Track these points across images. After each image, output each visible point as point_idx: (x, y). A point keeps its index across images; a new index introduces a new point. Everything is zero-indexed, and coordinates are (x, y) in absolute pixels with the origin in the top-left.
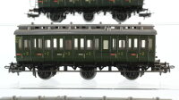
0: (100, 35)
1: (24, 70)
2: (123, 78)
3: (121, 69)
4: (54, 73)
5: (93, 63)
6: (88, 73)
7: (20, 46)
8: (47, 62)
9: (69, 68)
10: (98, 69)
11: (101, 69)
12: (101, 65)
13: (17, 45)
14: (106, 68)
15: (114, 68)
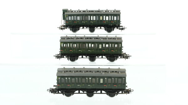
0: (98, 41)
1: (63, 57)
2: (108, 61)
3: (107, 57)
4: (77, 59)
5: (95, 54)
6: (92, 59)
7: (62, 46)
8: (73, 54)
9: (84, 57)
10: (97, 57)
11: (98, 57)
12: (98, 55)
13: (61, 46)
14: (101, 57)
15: (104, 57)
